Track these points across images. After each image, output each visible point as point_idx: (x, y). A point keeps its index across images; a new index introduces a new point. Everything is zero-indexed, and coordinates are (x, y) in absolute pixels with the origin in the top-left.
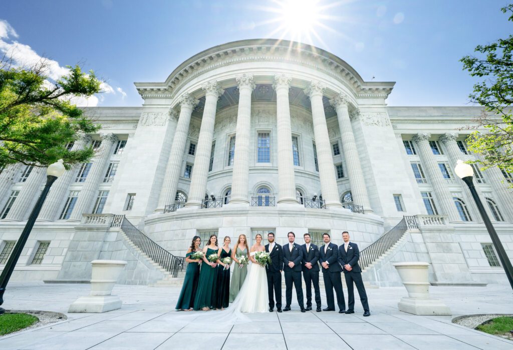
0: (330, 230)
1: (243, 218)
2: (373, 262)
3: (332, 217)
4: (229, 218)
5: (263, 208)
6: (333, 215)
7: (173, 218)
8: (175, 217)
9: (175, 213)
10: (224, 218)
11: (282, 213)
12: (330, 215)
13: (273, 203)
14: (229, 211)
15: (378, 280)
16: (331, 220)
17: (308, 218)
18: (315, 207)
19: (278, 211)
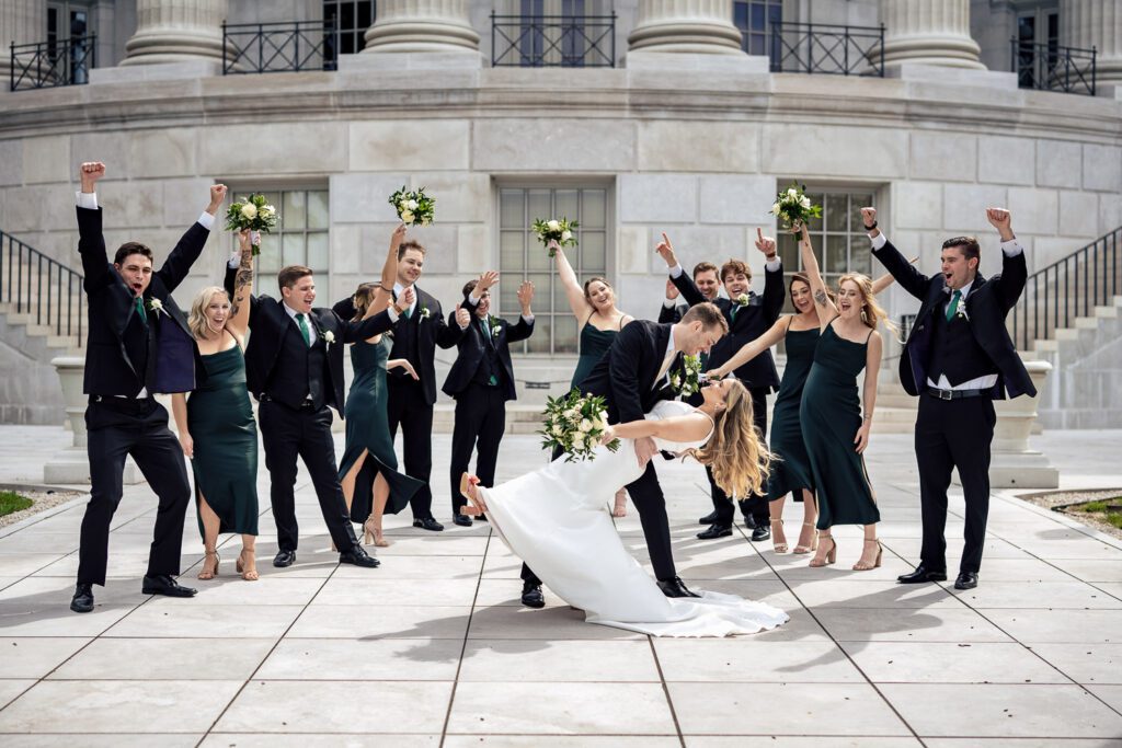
0: (888, 184)
1: (454, 127)
2: (1061, 333)
3: (909, 117)
4: (377, 129)
5: (553, 79)
6: (915, 109)
7: (80, 121)
8: (86, 114)
9: (79, 94)
10: (354, 126)
11: (649, 103)
12: (900, 109)
13: (605, 46)
14: (378, 93)
15: (1062, 404)
16: (903, 135)
17: (780, 128)
18: (828, 65)
19: (632, 92)
